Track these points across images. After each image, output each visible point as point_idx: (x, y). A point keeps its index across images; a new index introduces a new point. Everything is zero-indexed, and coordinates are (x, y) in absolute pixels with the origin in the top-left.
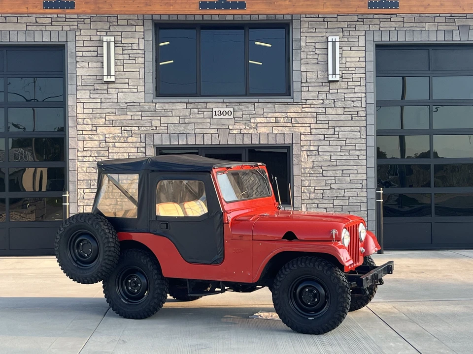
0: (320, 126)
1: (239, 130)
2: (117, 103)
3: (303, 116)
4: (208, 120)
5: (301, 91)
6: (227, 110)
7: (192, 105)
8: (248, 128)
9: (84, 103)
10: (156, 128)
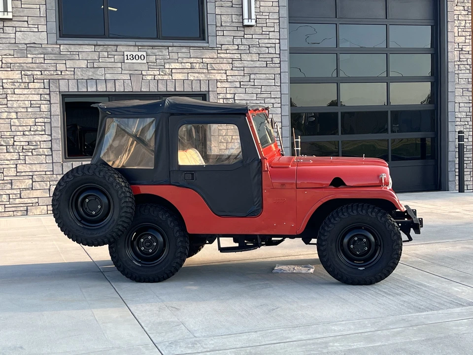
0: (236, 73)
1: (153, 76)
2: (15, 43)
3: (219, 62)
4: (119, 65)
5: (216, 36)
6: (140, 54)
7: (101, 48)
8: (163, 74)
10: (61, 73)
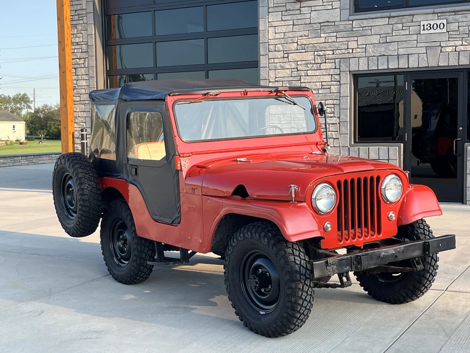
1: (454, 48)
2: (310, 23)
4: (415, 37)
6: (439, 22)
7: (396, 20)
8: (466, 44)
9: (275, 27)
10: (353, 51)
